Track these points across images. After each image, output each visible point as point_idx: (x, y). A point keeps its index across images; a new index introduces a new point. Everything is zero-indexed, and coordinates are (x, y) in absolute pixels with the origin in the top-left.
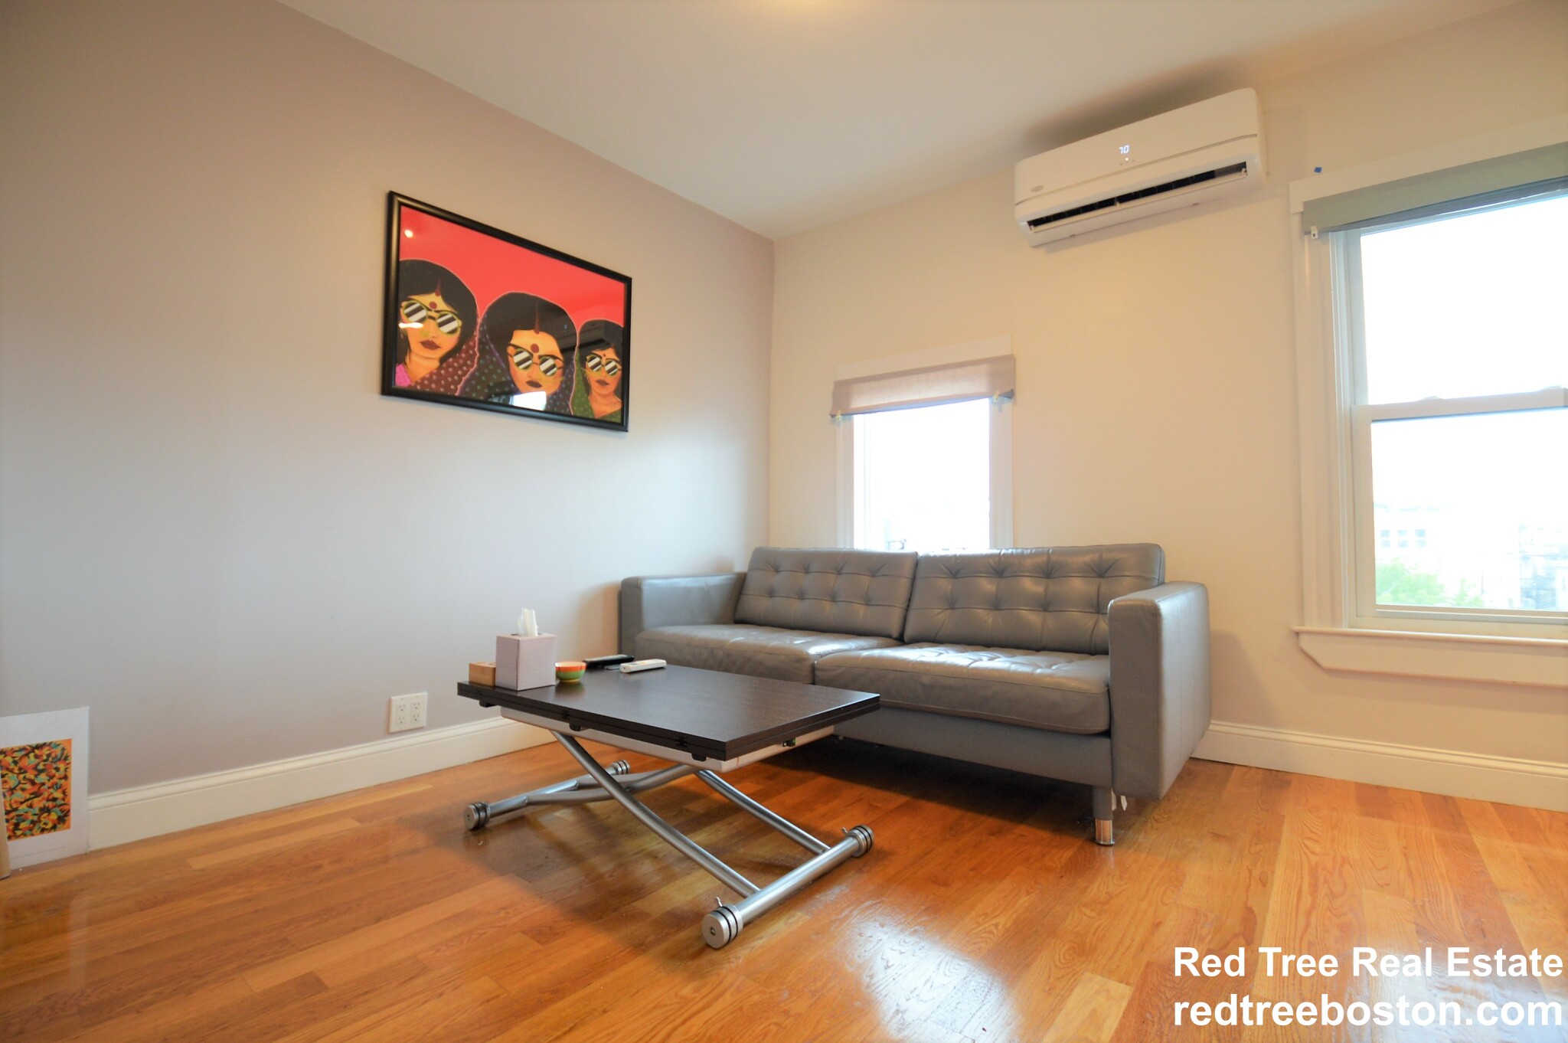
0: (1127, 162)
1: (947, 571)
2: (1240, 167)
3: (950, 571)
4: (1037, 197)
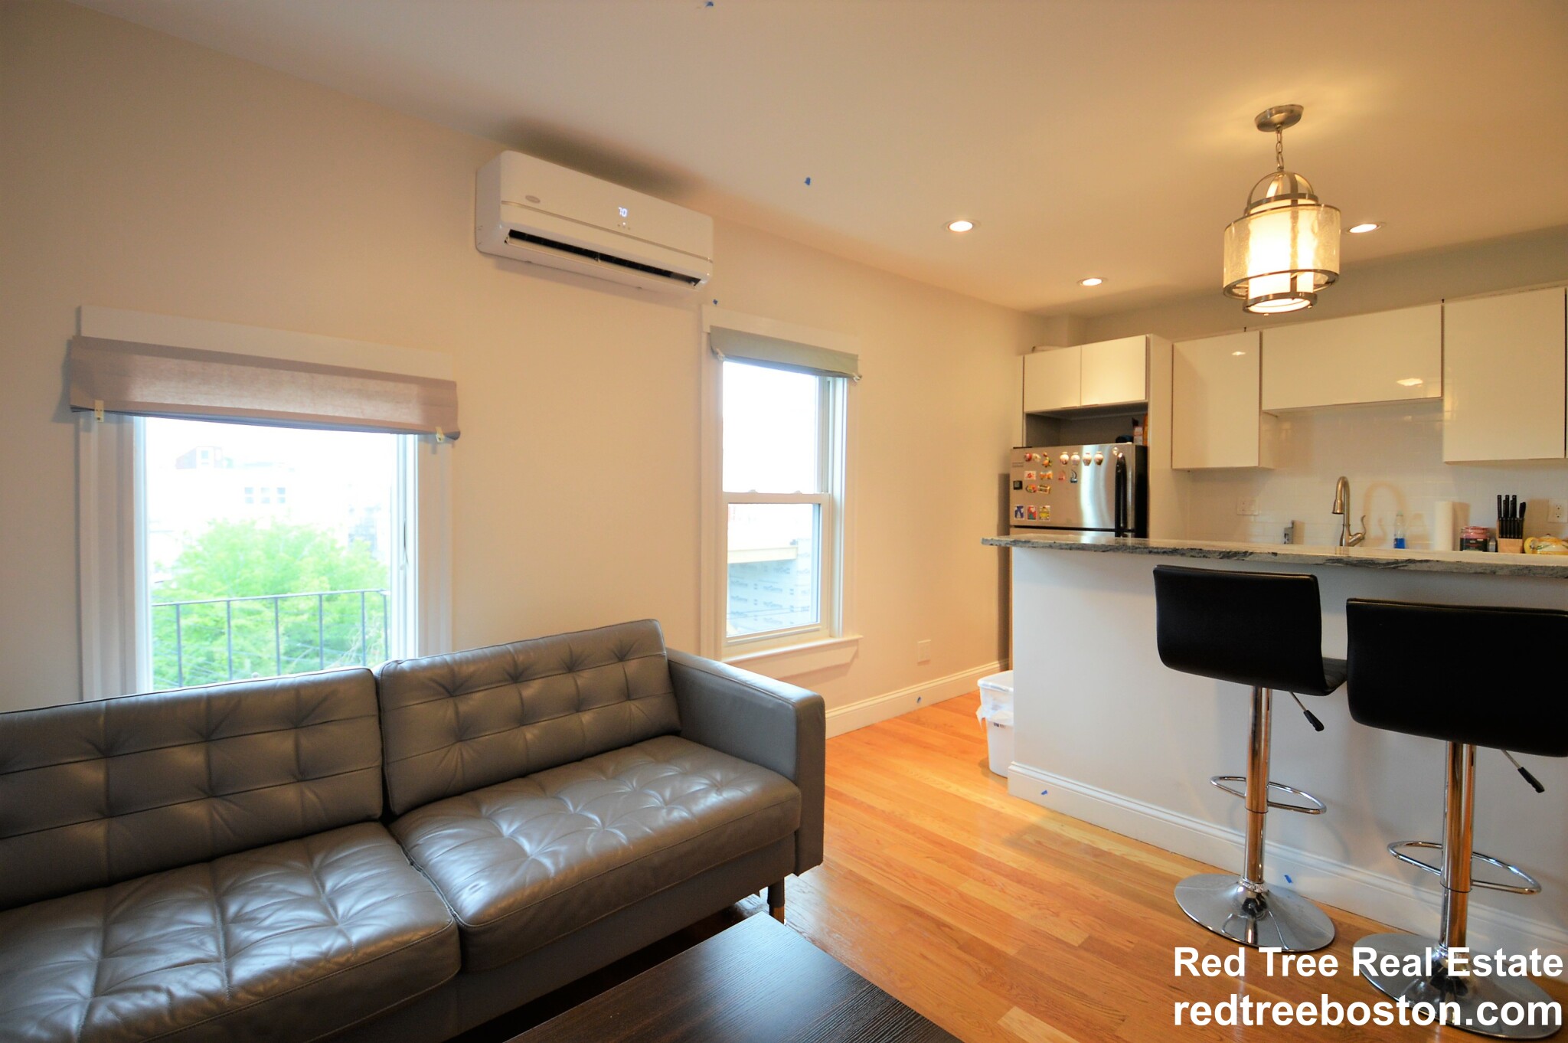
0: (624, 227)
1: (441, 690)
2: (696, 281)
3: (444, 687)
4: (528, 208)
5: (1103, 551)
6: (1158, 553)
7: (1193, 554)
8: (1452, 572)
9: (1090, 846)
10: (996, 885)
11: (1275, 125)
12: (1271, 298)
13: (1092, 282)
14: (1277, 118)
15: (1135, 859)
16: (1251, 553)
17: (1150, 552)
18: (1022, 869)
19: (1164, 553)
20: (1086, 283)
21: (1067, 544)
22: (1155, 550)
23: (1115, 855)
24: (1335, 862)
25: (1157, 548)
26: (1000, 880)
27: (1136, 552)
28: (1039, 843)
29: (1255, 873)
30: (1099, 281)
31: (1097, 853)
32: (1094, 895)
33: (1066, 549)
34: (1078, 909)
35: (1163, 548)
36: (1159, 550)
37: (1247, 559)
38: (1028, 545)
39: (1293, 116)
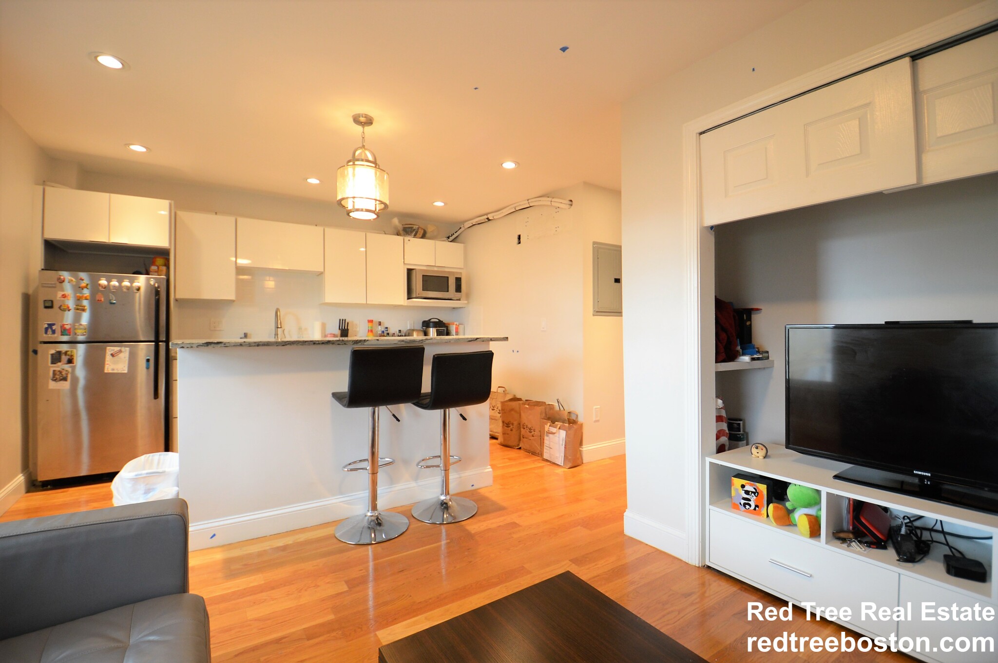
5: (283, 346)
6: (319, 344)
7: (339, 343)
8: (438, 343)
9: (272, 548)
10: (265, 600)
11: (361, 123)
12: (364, 210)
13: (138, 148)
14: (362, 119)
15: (302, 540)
16: (368, 340)
17: (314, 344)
18: (263, 582)
19: (323, 343)
20: (133, 147)
21: (255, 343)
22: (317, 342)
23: (291, 544)
24: (386, 487)
25: (318, 341)
26: (264, 595)
27: (305, 344)
28: (245, 565)
29: (374, 507)
30: (144, 150)
31: (284, 548)
32: (315, 566)
33: (255, 346)
34: (320, 576)
35: (321, 341)
36: (320, 342)
37: (365, 343)
38: (220, 345)
39: (369, 122)
